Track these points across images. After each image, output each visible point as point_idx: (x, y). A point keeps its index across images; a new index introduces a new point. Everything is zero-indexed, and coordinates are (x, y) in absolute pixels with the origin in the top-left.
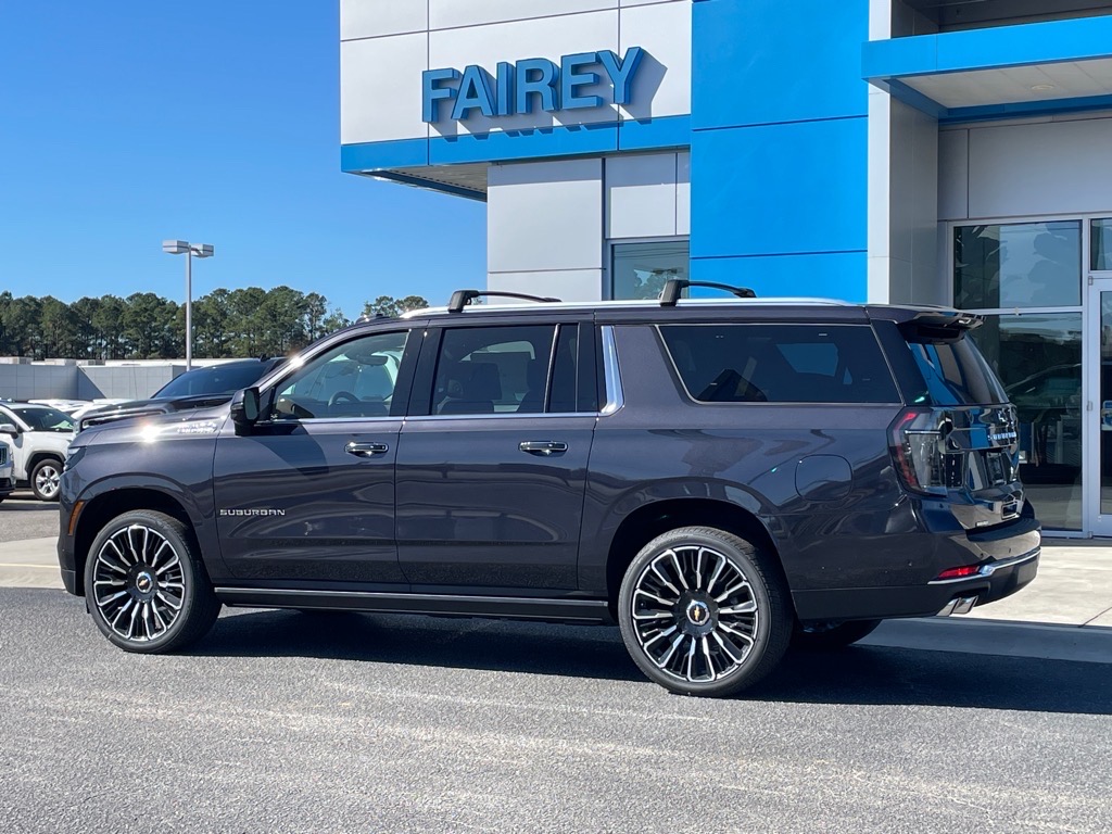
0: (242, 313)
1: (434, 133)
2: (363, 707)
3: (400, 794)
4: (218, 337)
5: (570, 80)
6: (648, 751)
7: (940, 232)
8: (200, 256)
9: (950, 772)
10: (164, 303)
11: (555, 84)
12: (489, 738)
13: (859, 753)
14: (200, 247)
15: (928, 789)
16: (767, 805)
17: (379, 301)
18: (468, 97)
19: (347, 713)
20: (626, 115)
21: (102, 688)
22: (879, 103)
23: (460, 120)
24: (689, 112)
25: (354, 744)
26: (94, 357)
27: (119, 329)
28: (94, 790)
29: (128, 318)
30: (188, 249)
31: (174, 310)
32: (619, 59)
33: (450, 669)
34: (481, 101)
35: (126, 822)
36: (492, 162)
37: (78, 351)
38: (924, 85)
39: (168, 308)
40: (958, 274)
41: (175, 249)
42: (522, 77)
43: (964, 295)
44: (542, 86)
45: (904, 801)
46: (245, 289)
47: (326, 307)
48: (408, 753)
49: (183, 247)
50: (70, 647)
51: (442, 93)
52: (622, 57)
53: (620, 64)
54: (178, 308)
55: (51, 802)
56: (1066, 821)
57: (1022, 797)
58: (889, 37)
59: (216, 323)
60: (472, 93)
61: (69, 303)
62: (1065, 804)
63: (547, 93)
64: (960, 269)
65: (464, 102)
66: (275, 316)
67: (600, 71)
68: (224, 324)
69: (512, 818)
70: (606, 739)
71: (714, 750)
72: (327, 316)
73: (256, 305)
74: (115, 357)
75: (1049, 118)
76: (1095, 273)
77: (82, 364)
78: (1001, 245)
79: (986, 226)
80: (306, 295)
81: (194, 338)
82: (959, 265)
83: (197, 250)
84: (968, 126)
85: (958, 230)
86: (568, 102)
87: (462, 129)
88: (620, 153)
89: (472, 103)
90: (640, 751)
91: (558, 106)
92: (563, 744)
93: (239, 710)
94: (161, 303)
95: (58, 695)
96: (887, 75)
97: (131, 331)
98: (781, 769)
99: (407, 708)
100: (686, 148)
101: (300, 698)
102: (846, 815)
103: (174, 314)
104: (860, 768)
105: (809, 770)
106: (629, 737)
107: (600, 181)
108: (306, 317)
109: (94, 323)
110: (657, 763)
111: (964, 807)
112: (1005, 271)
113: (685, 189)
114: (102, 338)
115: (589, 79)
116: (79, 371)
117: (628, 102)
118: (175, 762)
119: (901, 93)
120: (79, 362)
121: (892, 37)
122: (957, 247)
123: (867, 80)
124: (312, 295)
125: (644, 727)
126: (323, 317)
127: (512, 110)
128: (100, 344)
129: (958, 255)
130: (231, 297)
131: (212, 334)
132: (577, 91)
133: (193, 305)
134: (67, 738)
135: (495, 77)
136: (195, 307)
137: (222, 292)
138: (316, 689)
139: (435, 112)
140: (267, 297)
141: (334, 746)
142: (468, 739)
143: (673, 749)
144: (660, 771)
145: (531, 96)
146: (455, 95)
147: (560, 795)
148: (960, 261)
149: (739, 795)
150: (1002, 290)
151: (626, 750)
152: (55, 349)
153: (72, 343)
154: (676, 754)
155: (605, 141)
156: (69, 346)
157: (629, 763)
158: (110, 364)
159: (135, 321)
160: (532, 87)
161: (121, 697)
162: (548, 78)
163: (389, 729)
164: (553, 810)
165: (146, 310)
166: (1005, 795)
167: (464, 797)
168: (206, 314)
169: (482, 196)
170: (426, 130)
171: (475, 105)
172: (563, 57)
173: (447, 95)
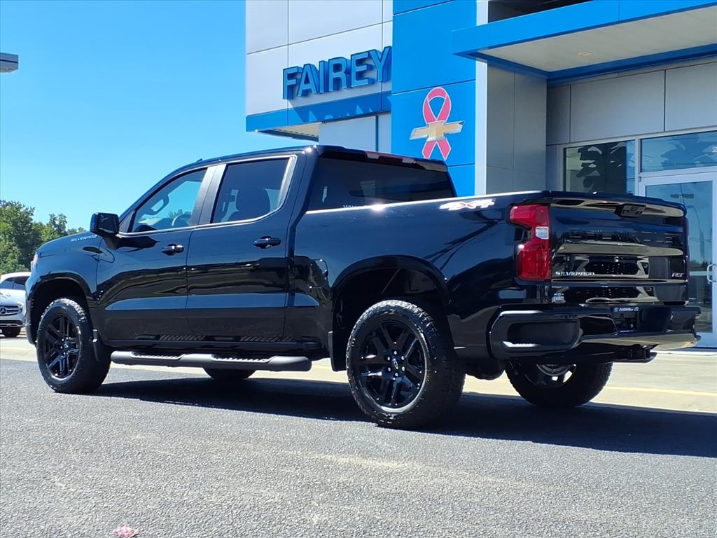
1: (290, 106)
5: (355, 69)
11: (348, 72)
18: (305, 83)
20: (384, 89)
22: (481, 68)
23: (301, 97)
32: (380, 54)
44: (341, 75)
51: (293, 82)
52: (381, 52)
53: (380, 57)
58: (487, 22)
60: (307, 81)
67: (371, 63)
76: (642, 175)
84: (570, 83)
85: (565, 151)
86: (355, 83)
88: (383, 112)
89: (307, 87)
91: (349, 85)
115: (365, 68)
117: (386, 81)
121: (489, 22)
127: (326, 89)
132: (359, 76)
135: (318, 69)
145: (336, 81)
146: (299, 83)
160: (336, 75)
162: (344, 70)
170: (286, 105)
171: (309, 88)
172: (352, 55)
173: (295, 83)
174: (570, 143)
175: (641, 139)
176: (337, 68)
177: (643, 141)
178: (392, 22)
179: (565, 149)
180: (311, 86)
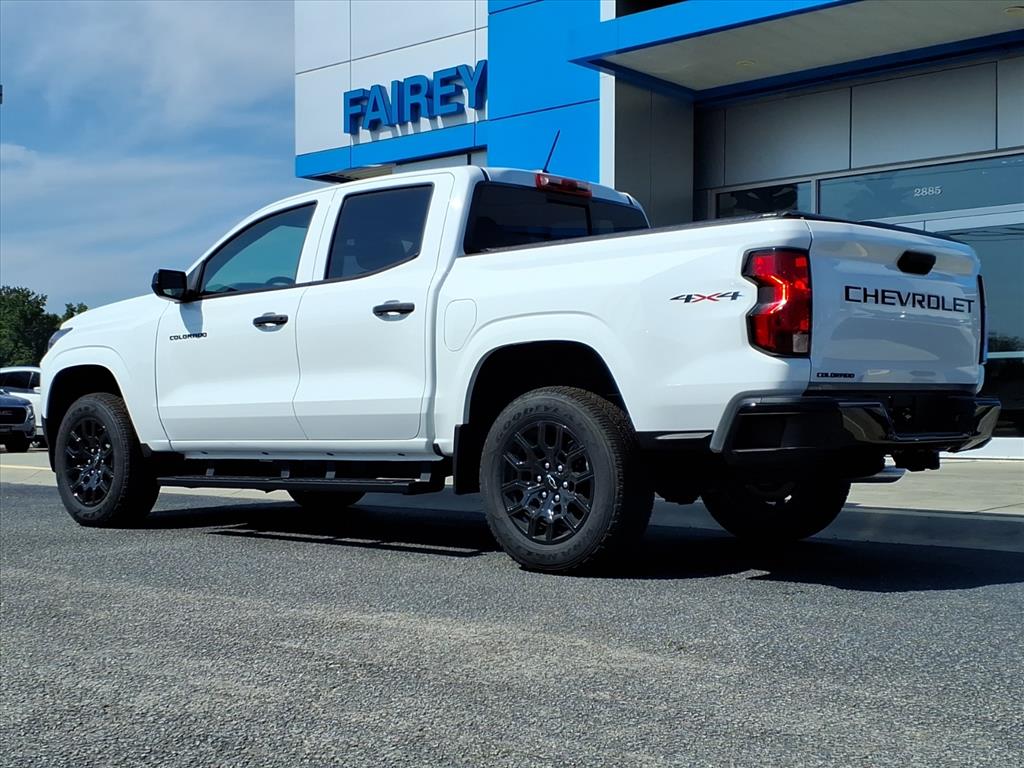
1: (350, 142)
5: (439, 91)
18: (372, 111)
20: (478, 117)
23: (369, 131)
32: (472, 71)
36: (393, 162)
44: (421, 99)
51: (357, 109)
52: (474, 69)
53: (472, 74)
60: (375, 108)
63: (424, 103)
65: (370, 116)
67: (458, 82)
84: (724, 106)
85: (718, 198)
86: (439, 109)
89: (375, 115)
91: (431, 113)
115: (452, 89)
121: (617, 16)
127: (401, 119)
135: (390, 93)
145: (413, 106)
146: (365, 110)
160: (416, 99)
162: (424, 90)
170: (347, 140)
171: (377, 117)
172: (434, 73)
173: (359, 111)
174: (725, 186)
175: (819, 180)
176: (416, 89)
177: (822, 183)
178: (487, 29)
179: (718, 196)
180: (381, 114)
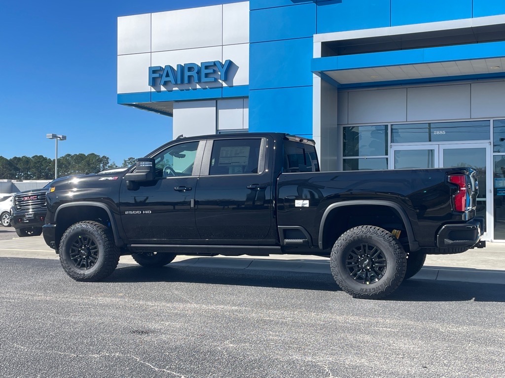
0: (76, 163)
1: (153, 90)
2: (127, 295)
3: (143, 323)
4: (67, 172)
5: (204, 71)
6: (236, 308)
7: (338, 128)
8: (61, 140)
9: (347, 313)
10: (46, 159)
11: (199, 72)
12: (176, 305)
13: (314, 307)
14: (61, 136)
15: (340, 318)
16: (281, 324)
17: (129, 159)
18: (166, 77)
19: (122, 297)
20: (225, 85)
21: (25, 290)
22: (317, 81)
23: (163, 85)
24: (248, 84)
25: (125, 307)
26: (19, 179)
27: (28, 169)
28: (22, 324)
29: (32, 165)
30: (57, 137)
31: (50, 161)
32: (222, 64)
33: (160, 282)
34: (171, 78)
35: (36, 334)
36: (175, 101)
37: (12, 177)
38: (332, 75)
39: (48, 161)
40: (344, 144)
41: (51, 137)
42: (186, 70)
43: (346, 152)
44: (194, 73)
45: (331, 322)
46: (78, 154)
47: (109, 161)
48: (145, 310)
49: (54, 136)
50: (11, 277)
51: (156, 75)
52: (223, 63)
53: (223, 66)
54: (51, 161)
55: (5, 328)
56: (389, 328)
57: (373, 320)
58: (320, 57)
59: (66, 167)
60: (167, 75)
61: (9, 159)
62: (388, 322)
63: (196, 76)
64: (345, 142)
65: (164, 79)
66: (89, 164)
67: (215, 68)
68: (69, 167)
69: (186, 330)
70: (220, 304)
71: (261, 306)
72: (109, 164)
73: (82, 160)
74: (26, 179)
75: (376, 88)
76: (392, 144)
77: (14, 181)
78: (359, 134)
79: (354, 127)
80: (101, 156)
81: (58, 173)
82: (344, 141)
83: (60, 138)
84: (348, 91)
85: (344, 128)
86: (204, 79)
87: (163, 89)
88: (223, 99)
89: (167, 79)
90: (233, 308)
91: (199, 82)
92: (204, 306)
93: (79, 297)
94: (45, 159)
95: (7, 293)
96: (320, 71)
97: (33, 170)
98: (286, 313)
99: (144, 295)
100: (247, 97)
101: (102, 292)
102: (310, 327)
103: (50, 163)
104: (314, 312)
105: (296, 313)
106: (229, 303)
107: (215, 108)
108: (101, 165)
109: (18, 166)
110: (240, 312)
111: (353, 323)
112: (361, 143)
113: (247, 111)
114: (22, 172)
115: (211, 71)
116: (13, 184)
117: (225, 80)
118: (54, 314)
119: (325, 77)
120: (13, 181)
122: (344, 135)
123: (312, 72)
124: (104, 157)
125: (234, 300)
126: (108, 165)
127: (182, 82)
128: (21, 175)
129: (344, 138)
130: (72, 157)
131: (64, 171)
132: (207, 75)
133: (58, 160)
134: (11, 307)
135: (176, 70)
136: (59, 160)
137: (69, 155)
138: (109, 289)
139: (153, 82)
140: (86, 157)
141: (117, 308)
142: (168, 305)
143: (246, 307)
144: (241, 314)
145: (190, 77)
146: (161, 76)
147: (204, 322)
148: (345, 140)
149: (271, 321)
150: (360, 150)
151: (228, 307)
152: (3, 176)
153: (10, 174)
154: (247, 308)
155: (217, 94)
156: (9, 175)
157: (229, 312)
158: (25, 181)
159: (35, 166)
160: (190, 74)
161: (32, 293)
162: (196, 70)
163: (137, 302)
164: (202, 327)
165: (39, 162)
166: (367, 320)
167: (167, 324)
168: (63, 164)
169: (171, 115)
170: (150, 89)
171: (169, 80)
172: (201, 63)
174: (348, 124)
175: (392, 125)
176: (191, 69)
